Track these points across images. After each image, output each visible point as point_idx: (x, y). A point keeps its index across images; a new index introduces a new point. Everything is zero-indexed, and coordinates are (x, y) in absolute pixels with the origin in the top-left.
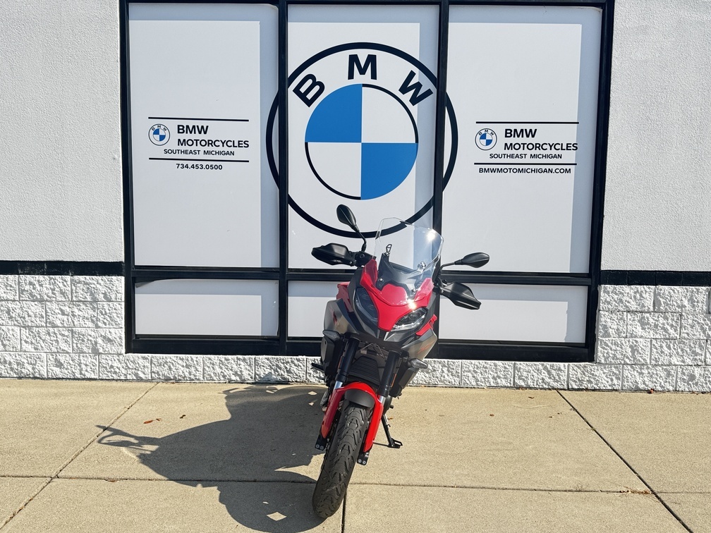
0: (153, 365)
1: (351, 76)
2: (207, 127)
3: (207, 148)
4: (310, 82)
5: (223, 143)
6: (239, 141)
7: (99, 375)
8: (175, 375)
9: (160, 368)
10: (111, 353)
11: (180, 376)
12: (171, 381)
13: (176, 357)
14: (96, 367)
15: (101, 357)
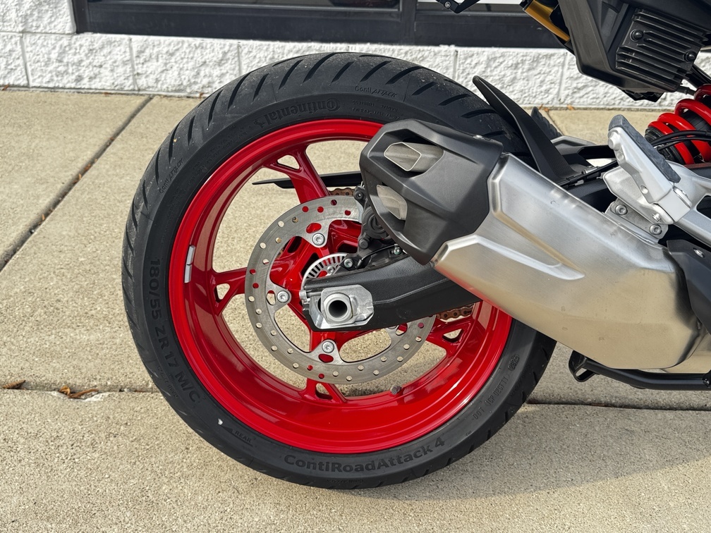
7: (31, 78)
8: (185, 83)
9: (153, 66)
10: (47, 30)
11: (195, 83)
12: (177, 94)
13: (183, 42)
14: (20, 62)
15: (28, 39)
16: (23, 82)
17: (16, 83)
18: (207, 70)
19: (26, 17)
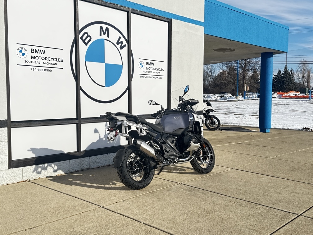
0: (24, 173)
1: (101, 35)
2: (45, 51)
3: (45, 61)
4: (86, 35)
5: (52, 59)
6: (59, 59)
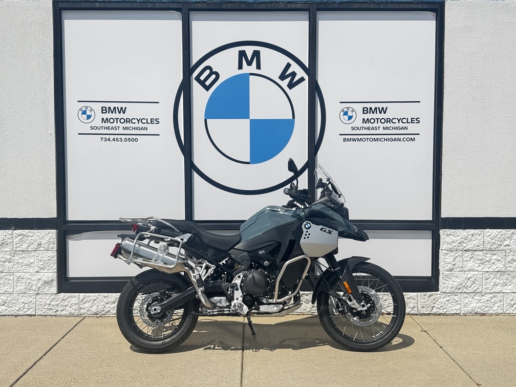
0: (81, 303)
1: (240, 67)
2: (126, 108)
3: (125, 125)
4: (208, 72)
5: (138, 121)
6: (151, 119)
7: (37, 312)
8: (99, 311)
9: (87, 305)
10: (47, 293)
11: (103, 311)
12: (96, 316)
13: (100, 295)
14: (34, 305)
15: (38, 297)
16: (33, 313)
17: (31, 314)
18: (109, 305)
19: (39, 288)
